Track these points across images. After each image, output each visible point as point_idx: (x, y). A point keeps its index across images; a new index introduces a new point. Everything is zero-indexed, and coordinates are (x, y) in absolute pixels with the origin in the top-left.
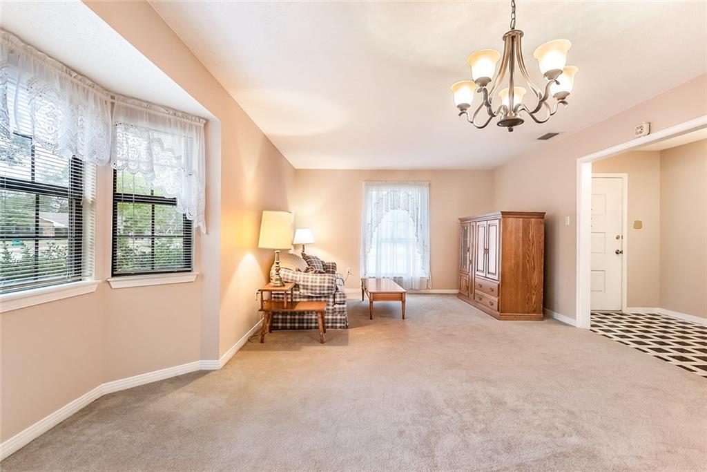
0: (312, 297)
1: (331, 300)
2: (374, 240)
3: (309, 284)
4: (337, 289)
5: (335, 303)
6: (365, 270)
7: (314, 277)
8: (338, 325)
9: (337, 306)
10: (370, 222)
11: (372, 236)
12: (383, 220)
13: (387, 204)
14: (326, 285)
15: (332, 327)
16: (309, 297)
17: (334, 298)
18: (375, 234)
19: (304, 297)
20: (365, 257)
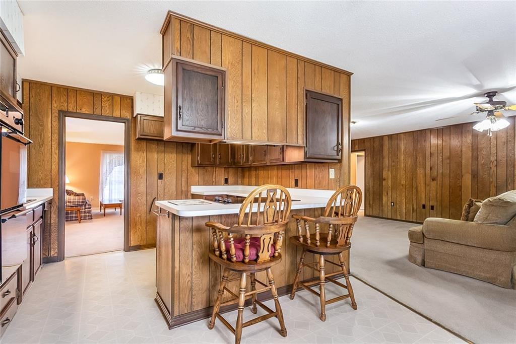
0: (73, 206)
1: (83, 207)
2: (108, 182)
3: (72, 200)
4: (86, 202)
5: (85, 208)
6: (102, 197)
7: (74, 197)
8: (87, 218)
9: (86, 210)
10: (105, 172)
11: (106, 179)
12: (113, 171)
13: (115, 163)
14: (81, 200)
15: (84, 219)
16: (71, 206)
17: (85, 206)
18: (108, 178)
19: (69, 206)
20: (102, 190)
